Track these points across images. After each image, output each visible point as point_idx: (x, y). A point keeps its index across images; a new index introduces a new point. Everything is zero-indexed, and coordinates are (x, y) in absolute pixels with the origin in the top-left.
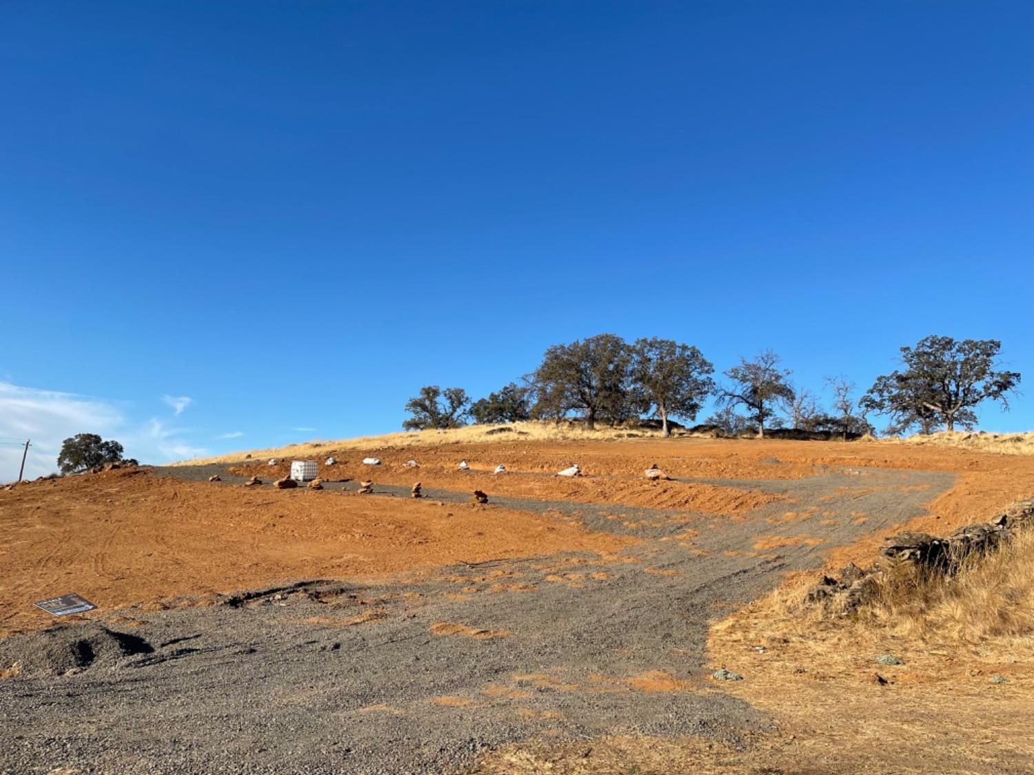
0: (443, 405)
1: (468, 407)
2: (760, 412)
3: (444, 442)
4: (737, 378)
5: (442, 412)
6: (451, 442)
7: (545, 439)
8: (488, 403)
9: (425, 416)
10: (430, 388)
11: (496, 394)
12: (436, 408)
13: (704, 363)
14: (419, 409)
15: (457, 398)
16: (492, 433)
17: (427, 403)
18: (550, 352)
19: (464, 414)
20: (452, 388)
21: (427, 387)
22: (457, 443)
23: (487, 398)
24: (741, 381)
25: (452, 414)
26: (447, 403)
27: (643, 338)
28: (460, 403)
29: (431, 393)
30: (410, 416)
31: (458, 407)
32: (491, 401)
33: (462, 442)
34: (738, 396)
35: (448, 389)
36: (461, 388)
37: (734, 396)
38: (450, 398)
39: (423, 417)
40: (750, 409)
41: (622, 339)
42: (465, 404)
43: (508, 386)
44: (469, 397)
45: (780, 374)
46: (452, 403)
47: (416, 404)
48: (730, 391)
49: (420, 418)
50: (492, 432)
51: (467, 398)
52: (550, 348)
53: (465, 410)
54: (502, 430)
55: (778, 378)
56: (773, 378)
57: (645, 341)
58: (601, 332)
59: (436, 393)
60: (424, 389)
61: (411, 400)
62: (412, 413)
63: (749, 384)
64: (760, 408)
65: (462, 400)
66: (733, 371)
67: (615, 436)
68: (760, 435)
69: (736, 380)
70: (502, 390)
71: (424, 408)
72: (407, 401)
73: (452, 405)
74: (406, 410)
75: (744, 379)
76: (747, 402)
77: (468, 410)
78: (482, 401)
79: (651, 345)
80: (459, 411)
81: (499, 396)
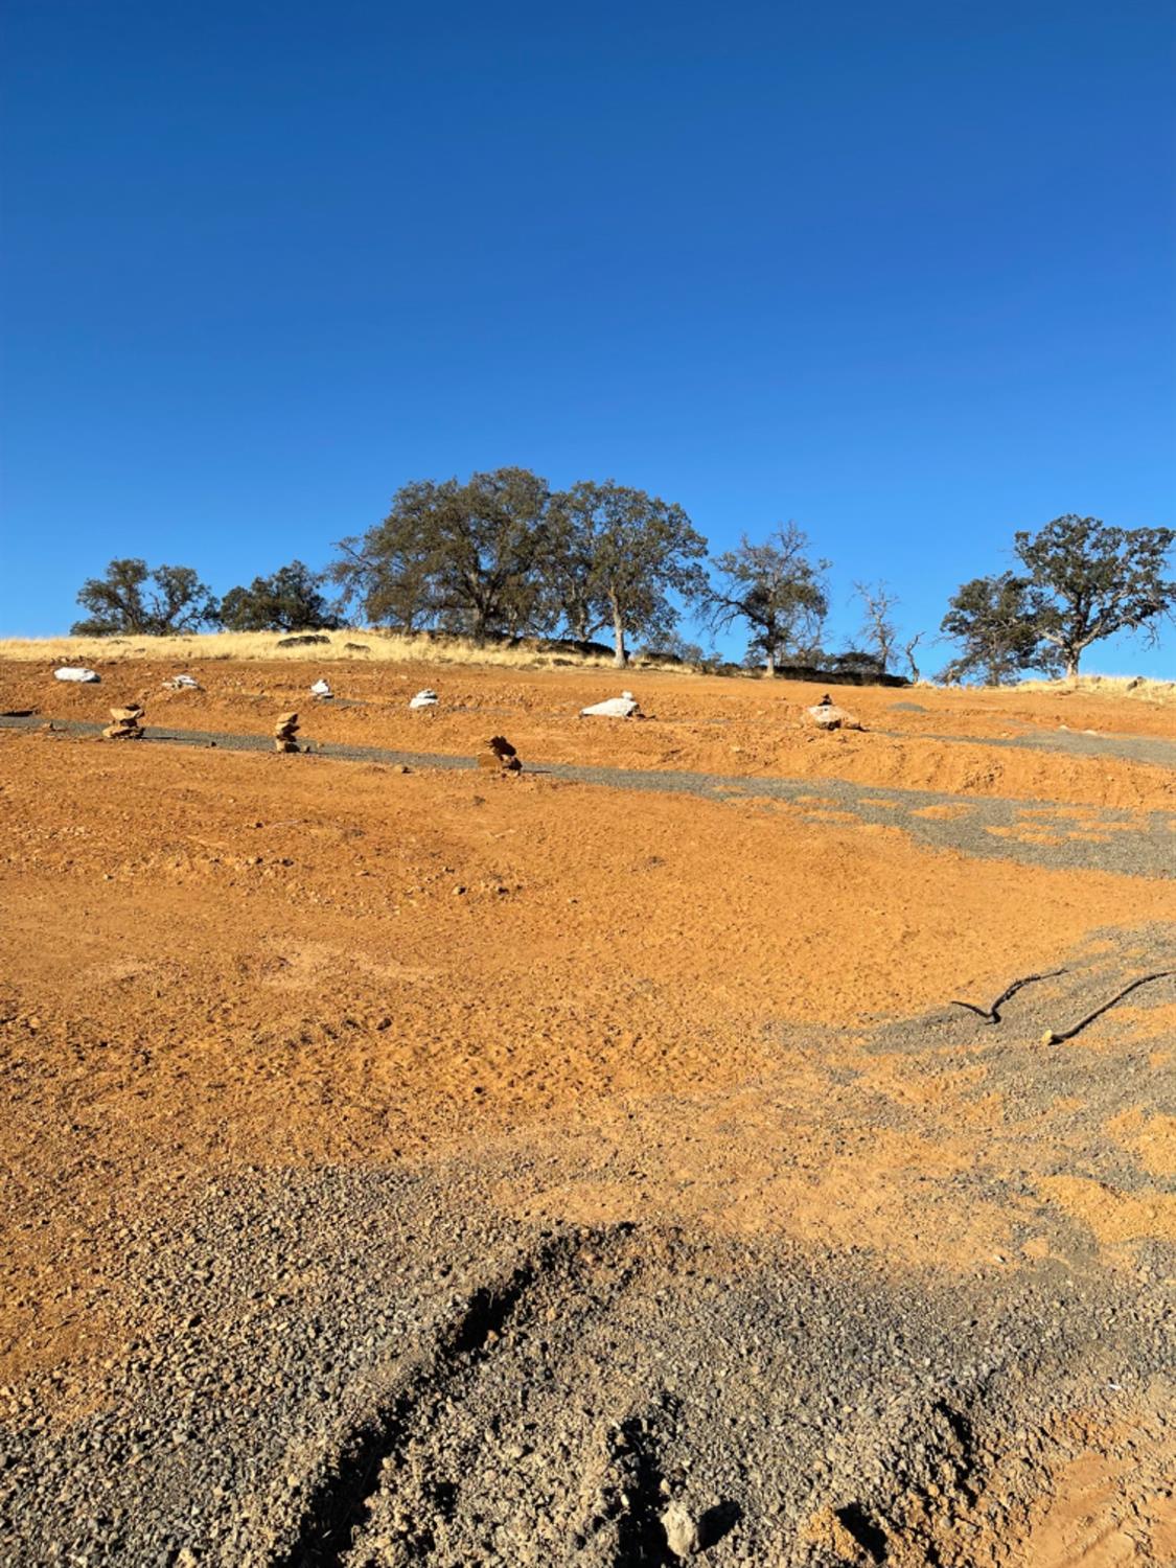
0: (152, 597)
1: (202, 604)
2: (771, 633)
3: (197, 654)
4: (731, 570)
5: (149, 610)
6: (212, 655)
7: (404, 660)
8: (250, 595)
9: (114, 617)
10: (126, 563)
11: (265, 579)
12: (138, 602)
13: (691, 536)
14: (103, 603)
15: (180, 586)
16: (291, 645)
17: (121, 591)
18: (406, 495)
19: (193, 616)
20: (172, 566)
21: (120, 560)
22: (226, 658)
23: (247, 586)
24: (738, 576)
25: (170, 616)
26: (162, 595)
27: (588, 482)
28: (187, 597)
29: (130, 573)
30: (85, 615)
31: (183, 602)
32: (254, 593)
33: (235, 657)
34: (737, 603)
35: (165, 568)
36: (188, 567)
37: (729, 603)
38: (168, 584)
39: (109, 619)
40: (754, 627)
41: (544, 481)
42: (195, 598)
43: (289, 567)
44: (206, 586)
45: (811, 568)
46: (171, 595)
47: (98, 592)
48: (723, 594)
49: (104, 621)
50: (289, 643)
51: (202, 588)
52: (405, 486)
53: (195, 610)
54: (308, 640)
55: (807, 573)
56: (799, 574)
57: (589, 487)
58: (508, 465)
59: (139, 573)
60: (115, 564)
61: (89, 584)
62: (88, 610)
63: (752, 584)
64: (771, 624)
65: (190, 590)
66: (726, 558)
67: (534, 661)
68: (770, 672)
69: (731, 574)
70: (277, 574)
71: (114, 600)
72: (82, 586)
73: (171, 598)
74: (78, 601)
75: (744, 575)
76: (750, 614)
77: (201, 608)
78: (237, 594)
79: (598, 496)
80: (185, 611)
81: (271, 584)
